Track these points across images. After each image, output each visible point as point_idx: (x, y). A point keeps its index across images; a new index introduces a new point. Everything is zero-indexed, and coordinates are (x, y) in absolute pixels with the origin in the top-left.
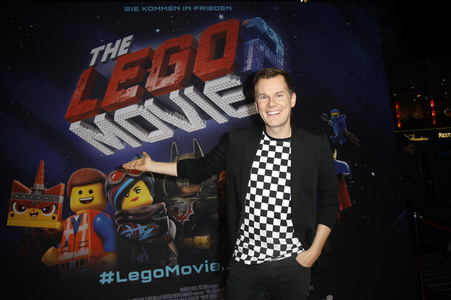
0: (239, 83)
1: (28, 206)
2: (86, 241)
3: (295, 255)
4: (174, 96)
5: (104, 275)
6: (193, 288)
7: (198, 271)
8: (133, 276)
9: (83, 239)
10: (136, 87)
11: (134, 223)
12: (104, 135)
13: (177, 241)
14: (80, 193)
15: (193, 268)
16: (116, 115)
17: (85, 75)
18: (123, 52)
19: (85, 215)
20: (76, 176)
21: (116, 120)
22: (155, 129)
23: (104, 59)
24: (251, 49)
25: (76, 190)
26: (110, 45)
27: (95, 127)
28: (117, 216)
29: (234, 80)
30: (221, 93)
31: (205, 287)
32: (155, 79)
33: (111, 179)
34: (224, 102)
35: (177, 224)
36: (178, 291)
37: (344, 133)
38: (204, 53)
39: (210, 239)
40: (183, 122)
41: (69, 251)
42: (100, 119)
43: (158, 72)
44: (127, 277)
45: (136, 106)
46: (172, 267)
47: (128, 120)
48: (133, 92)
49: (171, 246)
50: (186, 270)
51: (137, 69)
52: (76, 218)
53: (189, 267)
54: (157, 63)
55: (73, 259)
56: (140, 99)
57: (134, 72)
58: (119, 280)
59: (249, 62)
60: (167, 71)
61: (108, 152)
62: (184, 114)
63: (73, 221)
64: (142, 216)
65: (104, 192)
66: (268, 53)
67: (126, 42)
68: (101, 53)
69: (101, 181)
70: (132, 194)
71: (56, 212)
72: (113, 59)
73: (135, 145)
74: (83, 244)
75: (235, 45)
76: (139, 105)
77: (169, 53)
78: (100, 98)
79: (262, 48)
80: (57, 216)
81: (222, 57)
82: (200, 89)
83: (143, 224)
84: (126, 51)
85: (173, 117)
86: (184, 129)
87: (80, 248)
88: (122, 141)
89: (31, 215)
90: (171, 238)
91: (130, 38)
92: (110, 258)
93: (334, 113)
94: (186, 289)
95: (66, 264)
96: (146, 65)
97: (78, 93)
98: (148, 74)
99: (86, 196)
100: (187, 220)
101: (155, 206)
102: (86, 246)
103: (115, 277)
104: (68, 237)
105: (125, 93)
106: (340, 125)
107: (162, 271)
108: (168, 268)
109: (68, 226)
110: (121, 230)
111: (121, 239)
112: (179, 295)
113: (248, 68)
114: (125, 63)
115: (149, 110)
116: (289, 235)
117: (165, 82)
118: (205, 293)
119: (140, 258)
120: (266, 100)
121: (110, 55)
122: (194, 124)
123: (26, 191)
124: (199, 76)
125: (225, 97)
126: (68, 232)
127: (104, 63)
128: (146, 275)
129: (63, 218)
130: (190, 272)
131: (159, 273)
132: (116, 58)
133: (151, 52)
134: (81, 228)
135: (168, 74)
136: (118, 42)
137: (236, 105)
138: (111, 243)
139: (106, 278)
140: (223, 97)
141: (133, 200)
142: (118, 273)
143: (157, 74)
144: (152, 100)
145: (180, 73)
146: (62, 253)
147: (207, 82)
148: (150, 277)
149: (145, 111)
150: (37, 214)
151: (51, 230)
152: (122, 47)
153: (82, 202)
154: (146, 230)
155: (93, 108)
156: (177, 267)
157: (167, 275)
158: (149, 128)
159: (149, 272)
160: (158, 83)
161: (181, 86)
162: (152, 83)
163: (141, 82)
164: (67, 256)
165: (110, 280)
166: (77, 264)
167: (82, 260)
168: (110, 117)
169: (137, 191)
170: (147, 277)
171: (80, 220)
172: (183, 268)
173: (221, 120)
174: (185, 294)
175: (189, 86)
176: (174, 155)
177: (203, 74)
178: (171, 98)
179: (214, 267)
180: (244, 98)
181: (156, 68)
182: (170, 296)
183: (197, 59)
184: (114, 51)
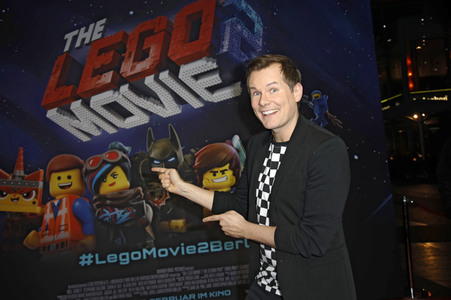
0: (215, 66)
1: (9, 192)
2: (66, 225)
4: (149, 81)
5: (83, 257)
6: (170, 270)
7: (175, 254)
8: (111, 258)
9: (63, 223)
10: (111, 72)
11: (112, 208)
12: (82, 121)
13: (153, 225)
14: (59, 178)
15: (169, 251)
16: (91, 101)
17: (60, 61)
18: (97, 36)
19: (64, 200)
20: (54, 161)
21: (92, 106)
22: (131, 115)
23: (78, 44)
24: (228, 29)
25: (54, 176)
26: (83, 29)
27: (72, 114)
28: (96, 201)
29: (210, 63)
30: (196, 77)
31: (181, 269)
32: (130, 64)
33: (89, 165)
34: (200, 86)
35: (154, 208)
36: (155, 273)
37: (326, 115)
38: (179, 35)
39: (186, 223)
40: (159, 107)
41: (49, 234)
42: (76, 106)
43: (133, 57)
44: (106, 259)
45: (112, 91)
46: (149, 250)
47: (104, 106)
48: (107, 78)
49: (148, 229)
50: (163, 253)
51: (111, 54)
52: (56, 203)
53: (166, 250)
54: (132, 47)
55: (54, 241)
56: (115, 86)
58: (98, 262)
59: (226, 43)
60: (142, 56)
61: (85, 139)
62: (159, 100)
63: (53, 205)
64: (119, 200)
65: (82, 178)
66: (246, 33)
67: (99, 26)
68: (75, 38)
69: (79, 167)
70: (110, 179)
71: (36, 197)
72: (87, 44)
73: (111, 131)
74: (63, 228)
75: (211, 25)
76: (115, 91)
77: (143, 37)
78: (76, 84)
79: (239, 27)
80: (37, 201)
81: (197, 38)
82: (175, 74)
83: (120, 208)
84: (100, 36)
85: (149, 103)
86: (159, 114)
87: (60, 231)
88: (99, 128)
89: (12, 200)
90: (149, 222)
91: (104, 21)
92: (89, 241)
93: (315, 95)
94: (163, 271)
95: (46, 247)
96: (120, 50)
97: (53, 80)
98: (122, 60)
99: (64, 181)
100: (164, 203)
101: (132, 191)
102: (66, 230)
103: (94, 259)
104: (48, 221)
105: (99, 79)
106: (322, 107)
107: (139, 253)
108: (145, 251)
109: (48, 210)
110: (99, 214)
111: (100, 222)
112: (156, 276)
113: (225, 50)
114: (101, 48)
115: (124, 95)
117: (140, 67)
118: (182, 275)
119: (118, 241)
121: (84, 40)
122: (169, 109)
123: (7, 177)
124: (174, 59)
125: (201, 81)
126: (49, 216)
127: (78, 48)
128: (124, 257)
129: (43, 203)
130: (166, 254)
131: (136, 256)
132: (90, 43)
133: (125, 36)
134: (60, 213)
135: (143, 59)
136: (92, 26)
137: (212, 89)
138: (90, 227)
139: (86, 260)
140: (199, 81)
141: (111, 185)
142: (97, 255)
143: (132, 59)
144: (127, 86)
145: (155, 57)
146: (43, 236)
147: (182, 66)
148: (128, 259)
149: (121, 97)
150: (18, 199)
151: (32, 214)
152: (95, 32)
154: (123, 213)
155: (69, 95)
156: (154, 250)
157: (145, 257)
158: (125, 114)
159: (127, 254)
160: (133, 68)
161: (156, 71)
162: (127, 69)
163: (115, 67)
164: (48, 239)
165: (89, 262)
166: (57, 246)
167: (62, 243)
168: (86, 104)
169: (114, 176)
170: (125, 259)
171: (60, 204)
172: (160, 251)
173: (196, 104)
174: (162, 276)
175: (164, 70)
176: (150, 140)
177: (178, 57)
178: (146, 83)
179: (190, 250)
180: (220, 81)
181: (130, 53)
182: (147, 277)
183: (172, 42)
184: (87, 36)
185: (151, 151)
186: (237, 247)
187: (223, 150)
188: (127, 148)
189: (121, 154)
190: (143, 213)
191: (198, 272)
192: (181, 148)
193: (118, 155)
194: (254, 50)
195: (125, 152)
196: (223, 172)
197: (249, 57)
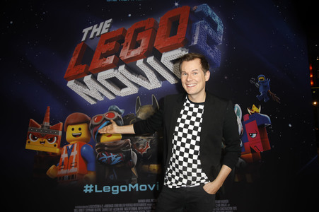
1: (39, 137)
2: (76, 163)
3: (203, 184)
4: (140, 63)
5: (87, 187)
6: (148, 201)
7: (152, 189)
8: (106, 189)
9: (74, 161)
10: (113, 56)
11: (108, 152)
12: (90, 90)
13: (137, 167)
14: (73, 129)
15: (148, 187)
16: (98, 76)
17: (78, 47)
18: (105, 31)
19: (76, 145)
20: (70, 117)
21: (98, 80)
22: (125, 87)
23: (91, 36)
24: (198, 28)
25: (70, 128)
26: (96, 26)
27: (84, 84)
28: (97, 147)
29: (184, 52)
30: (174, 62)
32: (127, 51)
33: (94, 121)
34: (176, 68)
35: (138, 155)
36: (137, 202)
37: (268, 93)
38: (162, 31)
40: (145, 82)
41: (64, 169)
42: (87, 79)
43: (129, 46)
44: (102, 189)
45: (113, 70)
46: (133, 185)
47: (107, 80)
48: (110, 60)
49: (133, 170)
50: (143, 188)
51: (114, 43)
52: (70, 146)
53: (145, 186)
54: (128, 39)
55: (67, 174)
56: (115, 66)
57: (112, 46)
58: (96, 191)
59: (196, 39)
60: (135, 45)
61: (92, 102)
62: (146, 77)
63: (68, 148)
64: (113, 148)
65: (88, 130)
66: (211, 32)
67: (107, 24)
68: (90, 32)
69: (87, 122)
71: (56, 142)
72: (98, 36)
73: (111, 97)
74: (73, 165)
75: (186, 25)
76: (115, 69)
77: (137, 32)
78: (88, 64)
79: (206, 27)
80: (57, 145)
81: (175, 34)
82: (158, 58)
83: (114, 153)
84: (107, 31)
85: (138, 79)
86: (146, 87)
87: (71, 167)
88: (102, 95)
89: (41, 142)
90: (134, 165)
91: (110, 21)
92: (91, 175)
93: (261, 78)
94: (143, 201)
95: (62, 177)
96: (120, 41)
97: (73, 60)
98: (121, 48)
99: (76, 132)
100: (145, 152)
101: (123, 142)
102: (75, 166)
103: (94, 189)
104: (64, 159)
105: (105, 60)
106: (265, 87)
107: (126, 187)
108: (130, 185)
109: (64, 151)
110: (99, 157)
111: (99, 162)
112: (137, 205)
113: (195, 43)
114: (106, 39)
115: (122, 73)
116: (199, 171)
117: (134, 53)
119: (112, 177)
120: (186, 76)
121: (96, 33)
122: (153, 84)
123: (37, 127)
124: (158, 49)
126: (64, 156)
127: (91, 39)
128: (115, 189)
129: (61, 146)
130: (146, 189)
131: (124, 188)
132: (100, 35)
133: (125, 31)
134: (73, 154)
135: (136, 47)
136: (102, 24)
138: (92, 165)
139: (88, 189)
140: (176, 65)
141: (108, 136)
142: (96, 186)
143: (128, 47)
144: (124, 66)
145: (144, 46)
146: (60, 169)
147: (163, 54)
148: (118, 190)
149: (119, 73)
150: (44, 142)
151: (53, 153)
152: (104, 28)
153: (74, 136)
154: (116, 157)
155: (83, 71)
156: (137, 185)
157: (130, 190)
158: (121, 86)
159: (117, 187)
160: (128, 54)
161: (144, 56)
162: (124, 54)
163: (116, 53)
164: (63, 172)
165: (91, 191)
166: (69, 178)
167: (73, 176)
168: (95, 78)
170: (116, 190)
171: (72, 148)
172: (141, 186)
173: (172, 81)
174: (142, 205)
175: (151, 56)
176: (138, 105)
177: (161, 47)
178: (137, 64)
181: (127, 44)
182: (131, 205)
183: (157, 36)
184: (98, 31)
185: (138, 114)
188: (121, 110)
189: (117, 114)
190: (130, 158)
193: (114, 115)
194: (217, 44)
195: (120, 113)
197: (213, 49)
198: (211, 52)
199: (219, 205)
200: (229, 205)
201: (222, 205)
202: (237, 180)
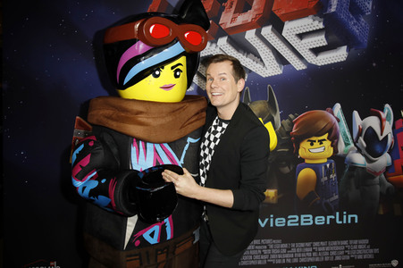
0: (321, 26)
4: (250, 35)
6: (257, 242)
7: (263, 225)
29: (317, 22)
30: (301, 36)
31: (268, 241)
32: (231, 15)
34: (304, 46)
39: (278, 193)
40: (259, 65)
43: (234, 7)
51: (211, 2)
56: (213, 37)
57: (208, 6)
59: (334, 3)
60: (244, 6)
62: (259, 57)
76: (212, 43)
82: (278, 29)
85: (248, 60)
86: (259, 73)
98: (223, 9)
113: (333, 10)
115: (222, 49)
117: (241, 19)
118: (268, 248)
122: (270, 69)
124: (278, 14)
125: (305, 41)
135: (245, 11)
137: (316, 51)
140: (304, 41)
143: (233, 10)
144: (226, 38)
145: (258, 9)
147: (286, 23)
149: (218, 50)
160: (233, 20)
161: (258, 24)
162: (227, 20)
163: (215, 17)
173: (299, 66)
175: (267, 25)
177: (283, 12)
178: (246, 37)
179: (280, 222)
180: (325, 43)
181: (232, 4)
186: (328, 223)
187: (323, 118)
191: (286, 245)
192: (278, 113)
194: (363, 13)
196: (321, 142)
197: (358, 20)
198: (355, 24)
199: (355, 247)
200: (368, 247)
201: (360, 247)
202: (381, 212)
